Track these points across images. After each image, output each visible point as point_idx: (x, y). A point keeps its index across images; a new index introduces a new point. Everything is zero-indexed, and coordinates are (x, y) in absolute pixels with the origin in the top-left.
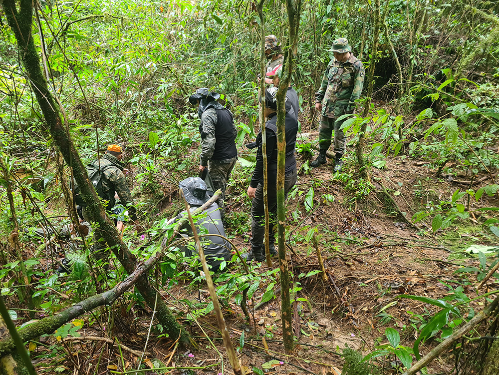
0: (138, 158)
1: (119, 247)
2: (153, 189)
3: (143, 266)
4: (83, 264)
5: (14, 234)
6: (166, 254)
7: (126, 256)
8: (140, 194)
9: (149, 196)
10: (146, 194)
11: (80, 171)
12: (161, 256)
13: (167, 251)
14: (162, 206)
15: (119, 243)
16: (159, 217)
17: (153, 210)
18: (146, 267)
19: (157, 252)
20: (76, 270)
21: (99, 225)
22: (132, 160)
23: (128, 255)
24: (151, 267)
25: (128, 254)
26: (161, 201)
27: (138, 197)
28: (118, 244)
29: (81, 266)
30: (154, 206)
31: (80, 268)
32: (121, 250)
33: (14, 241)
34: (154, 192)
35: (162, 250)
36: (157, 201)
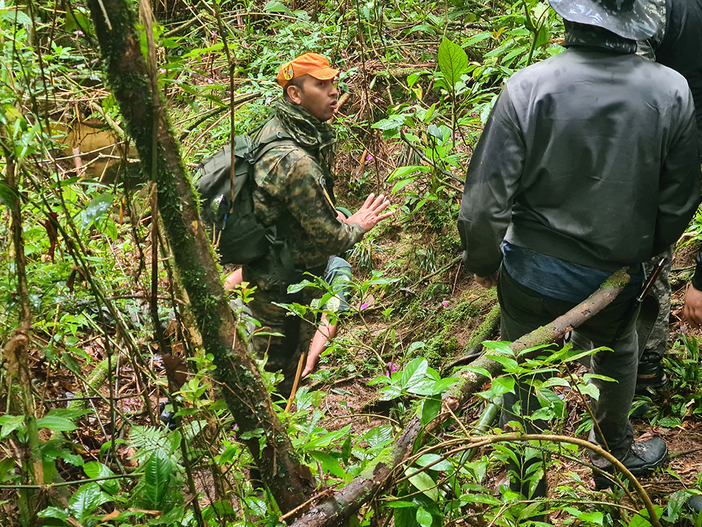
0: (401, 118)
1: (264, 439)
2: (437, 220)
3: (328, 506)
4: (170, 466)
5: (18, 338)
6: (407, 473)
7: (283, 468)
8: (399, 229)
9: (425, 241)
10: (416, 232)
11: (175, 199)
12: (390, 479)
13: (415, 465)
14: (461, 277)
15: (266, 425)
16: (447, 313)
17: (432, 287)
18: (338, 510)
19: (380, 465)
20: (150, 479)
21: (214, 363)
22: (384, 125)
23: (290, 466)
24: (354, 509)
25: (288, 462)
26: (457, 262)
27: (393, 239)
28: (261, 426)
29: (164, 470)
30: (436, 276)
31: (160, 476)
32: (269, 449)
33: (17, 359)
34: (439, 230)
35: (398, 460)
36: (446, 261)
